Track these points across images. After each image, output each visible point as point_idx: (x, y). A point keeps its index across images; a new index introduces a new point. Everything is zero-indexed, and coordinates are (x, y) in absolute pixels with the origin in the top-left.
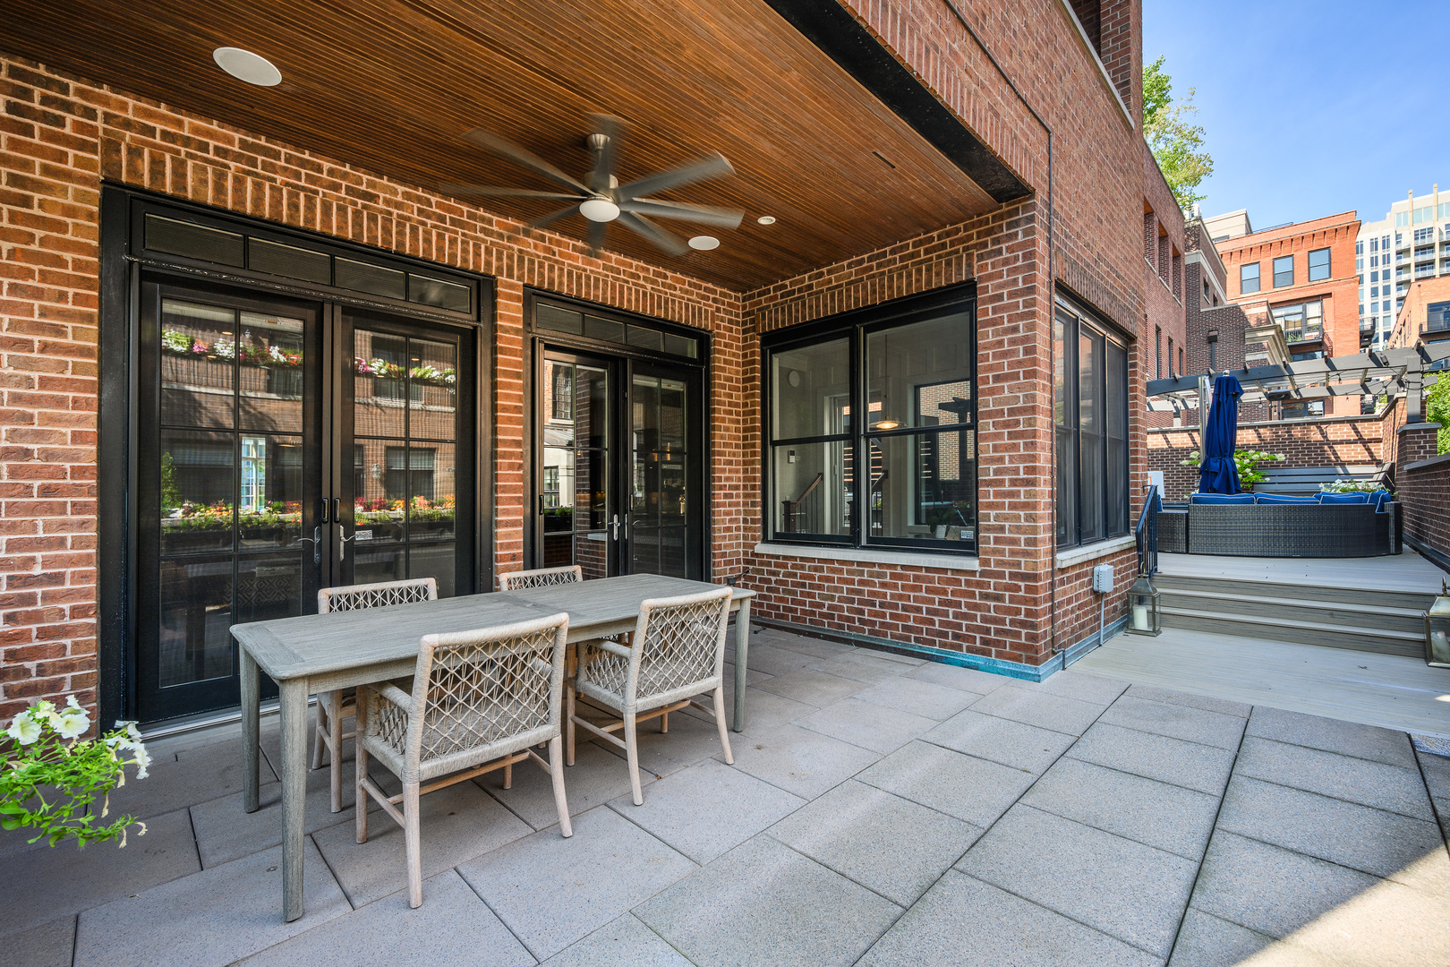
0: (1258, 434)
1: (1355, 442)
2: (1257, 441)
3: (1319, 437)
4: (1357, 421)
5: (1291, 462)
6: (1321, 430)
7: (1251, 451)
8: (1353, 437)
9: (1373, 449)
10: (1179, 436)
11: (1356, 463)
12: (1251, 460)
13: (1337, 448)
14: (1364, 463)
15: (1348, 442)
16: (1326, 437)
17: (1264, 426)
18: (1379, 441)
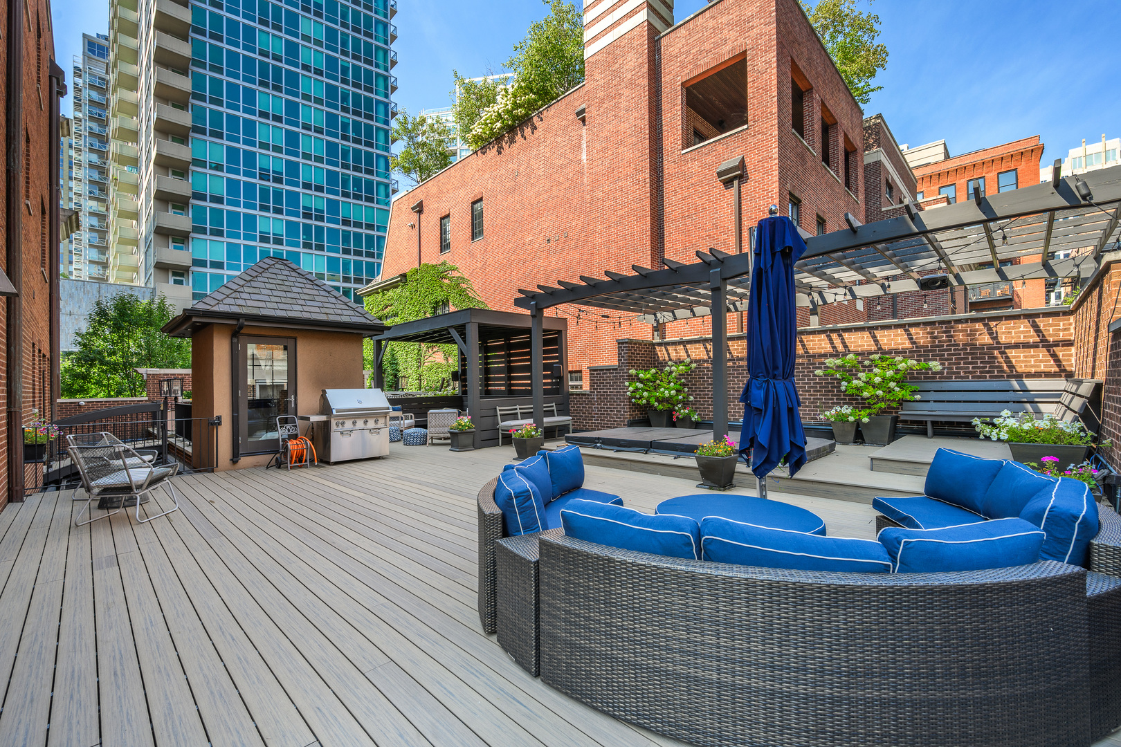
0: (909, 335)
1: (1035, 346)
2: (907, 345)
3: (986, 339)
4: (1037, 315)
5: (951, 373)
6: (990, 329)
7: (899, 358)
8: (1033, 338)
9: (1060, 355)
10: (816, 338)
11: (1037, 375)
12: (897, 371)
13: (1012, 353)
14: (1048, 375)
15: (1027, 346)
16: (996, 338)
17: (916, 325)
18: (1069, 344)
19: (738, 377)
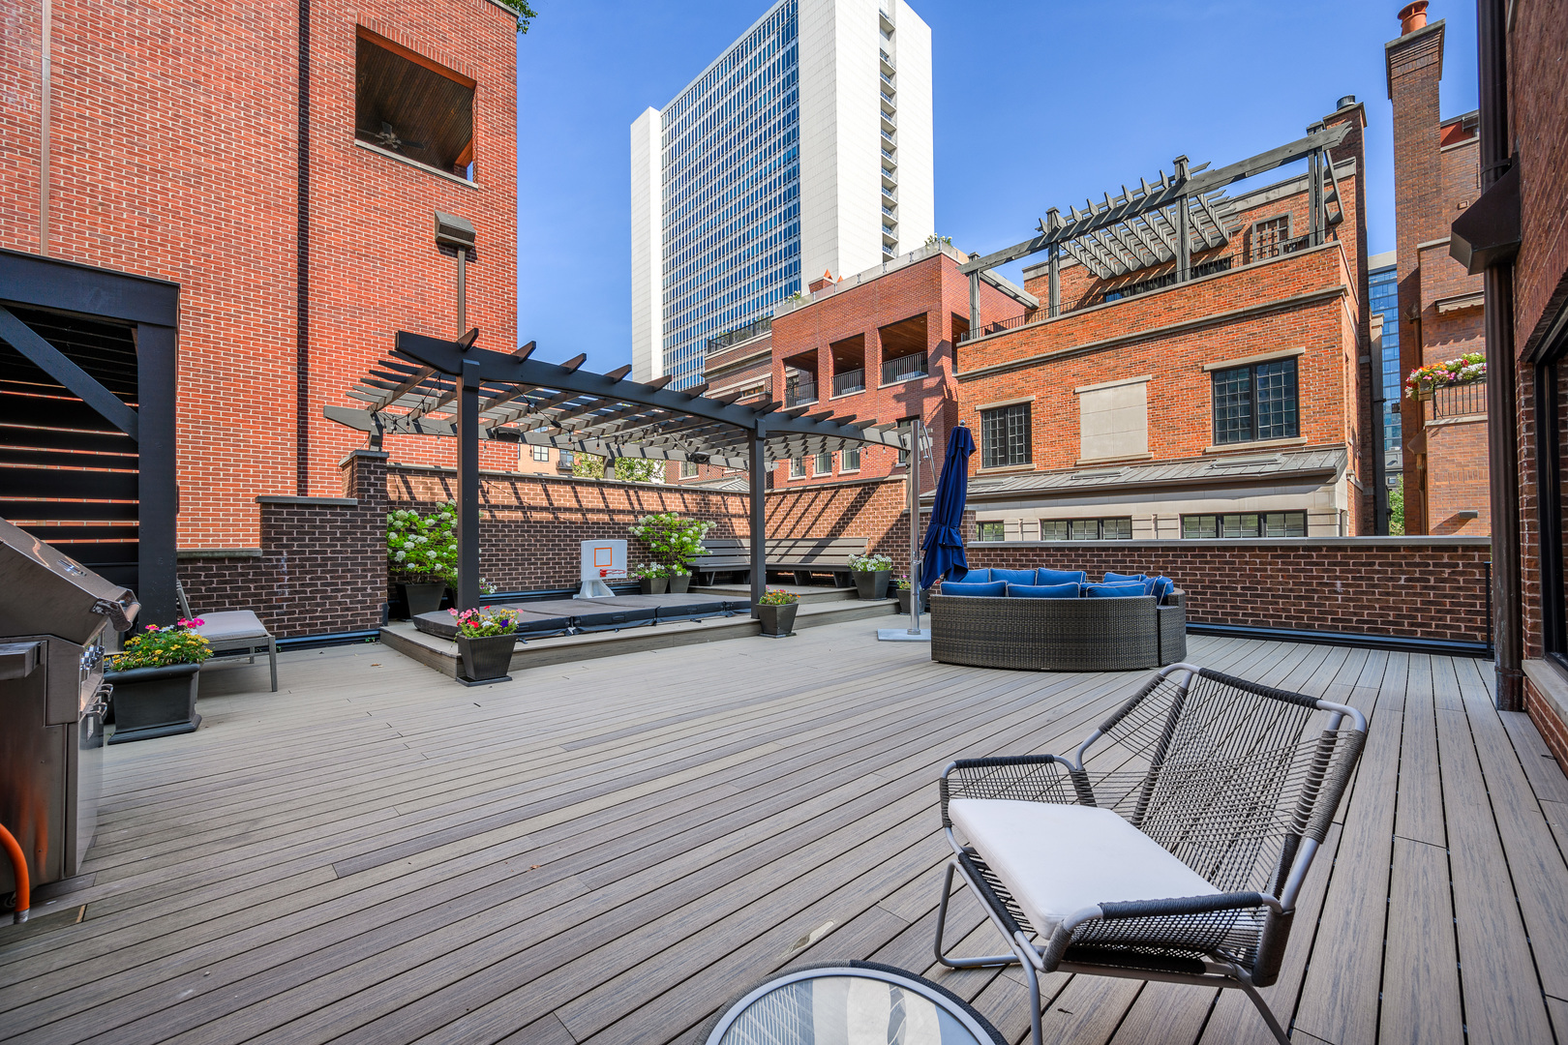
10: (616, 492)
19: (529, 531)
